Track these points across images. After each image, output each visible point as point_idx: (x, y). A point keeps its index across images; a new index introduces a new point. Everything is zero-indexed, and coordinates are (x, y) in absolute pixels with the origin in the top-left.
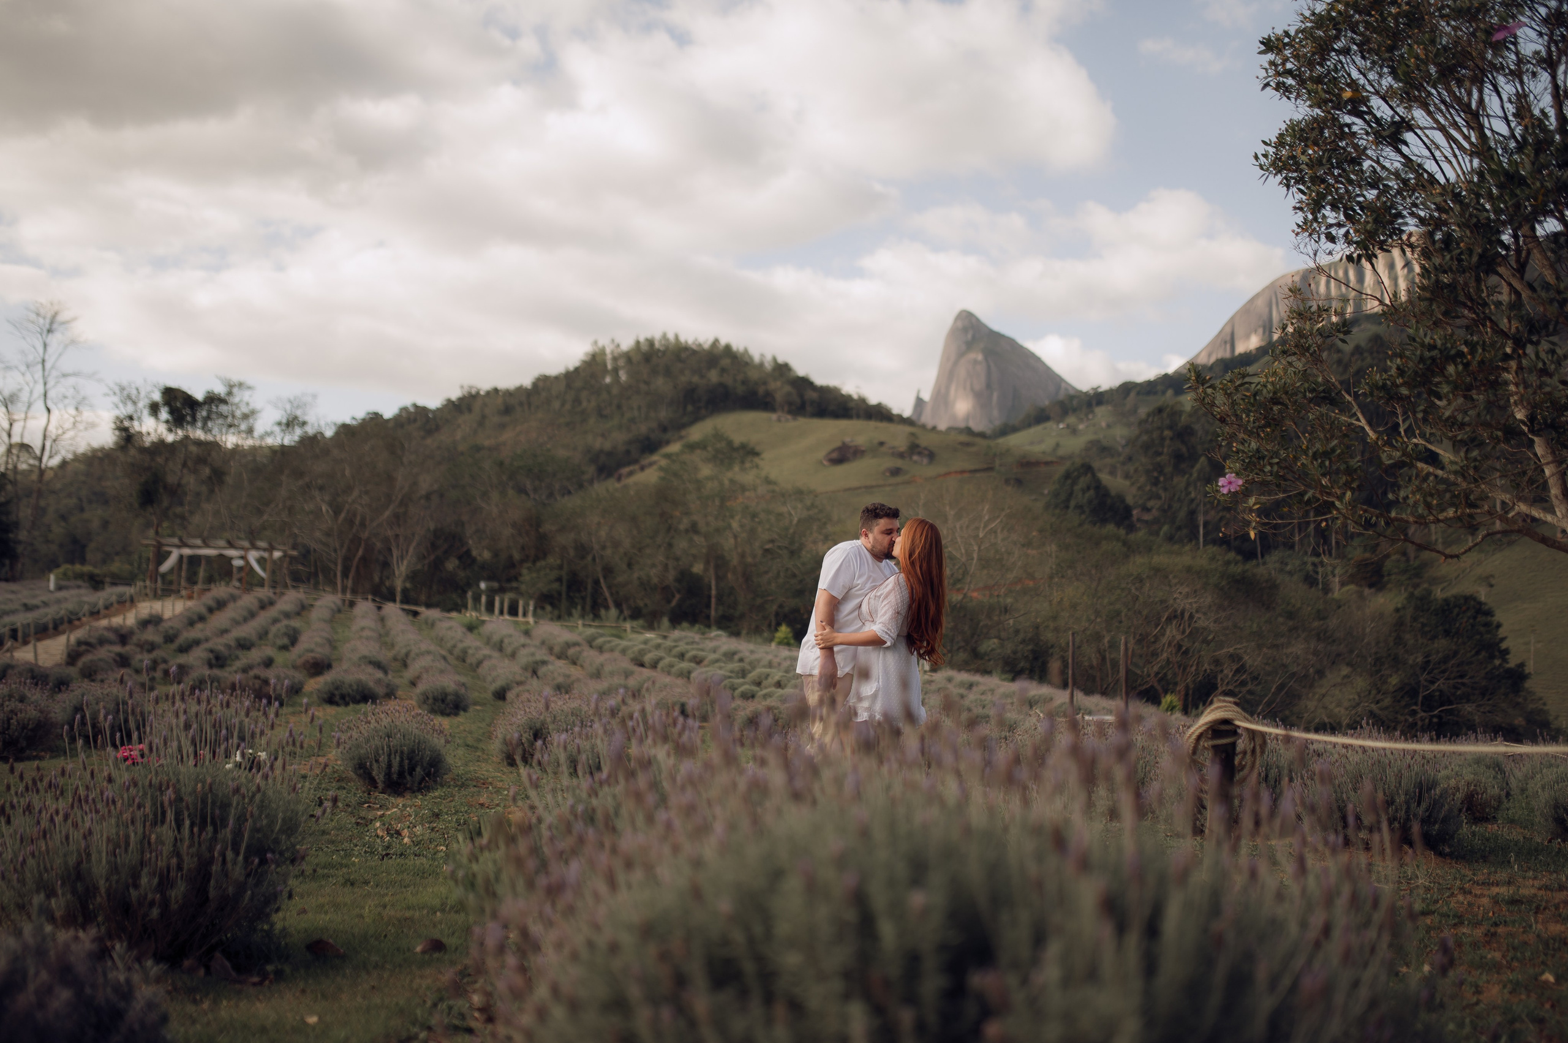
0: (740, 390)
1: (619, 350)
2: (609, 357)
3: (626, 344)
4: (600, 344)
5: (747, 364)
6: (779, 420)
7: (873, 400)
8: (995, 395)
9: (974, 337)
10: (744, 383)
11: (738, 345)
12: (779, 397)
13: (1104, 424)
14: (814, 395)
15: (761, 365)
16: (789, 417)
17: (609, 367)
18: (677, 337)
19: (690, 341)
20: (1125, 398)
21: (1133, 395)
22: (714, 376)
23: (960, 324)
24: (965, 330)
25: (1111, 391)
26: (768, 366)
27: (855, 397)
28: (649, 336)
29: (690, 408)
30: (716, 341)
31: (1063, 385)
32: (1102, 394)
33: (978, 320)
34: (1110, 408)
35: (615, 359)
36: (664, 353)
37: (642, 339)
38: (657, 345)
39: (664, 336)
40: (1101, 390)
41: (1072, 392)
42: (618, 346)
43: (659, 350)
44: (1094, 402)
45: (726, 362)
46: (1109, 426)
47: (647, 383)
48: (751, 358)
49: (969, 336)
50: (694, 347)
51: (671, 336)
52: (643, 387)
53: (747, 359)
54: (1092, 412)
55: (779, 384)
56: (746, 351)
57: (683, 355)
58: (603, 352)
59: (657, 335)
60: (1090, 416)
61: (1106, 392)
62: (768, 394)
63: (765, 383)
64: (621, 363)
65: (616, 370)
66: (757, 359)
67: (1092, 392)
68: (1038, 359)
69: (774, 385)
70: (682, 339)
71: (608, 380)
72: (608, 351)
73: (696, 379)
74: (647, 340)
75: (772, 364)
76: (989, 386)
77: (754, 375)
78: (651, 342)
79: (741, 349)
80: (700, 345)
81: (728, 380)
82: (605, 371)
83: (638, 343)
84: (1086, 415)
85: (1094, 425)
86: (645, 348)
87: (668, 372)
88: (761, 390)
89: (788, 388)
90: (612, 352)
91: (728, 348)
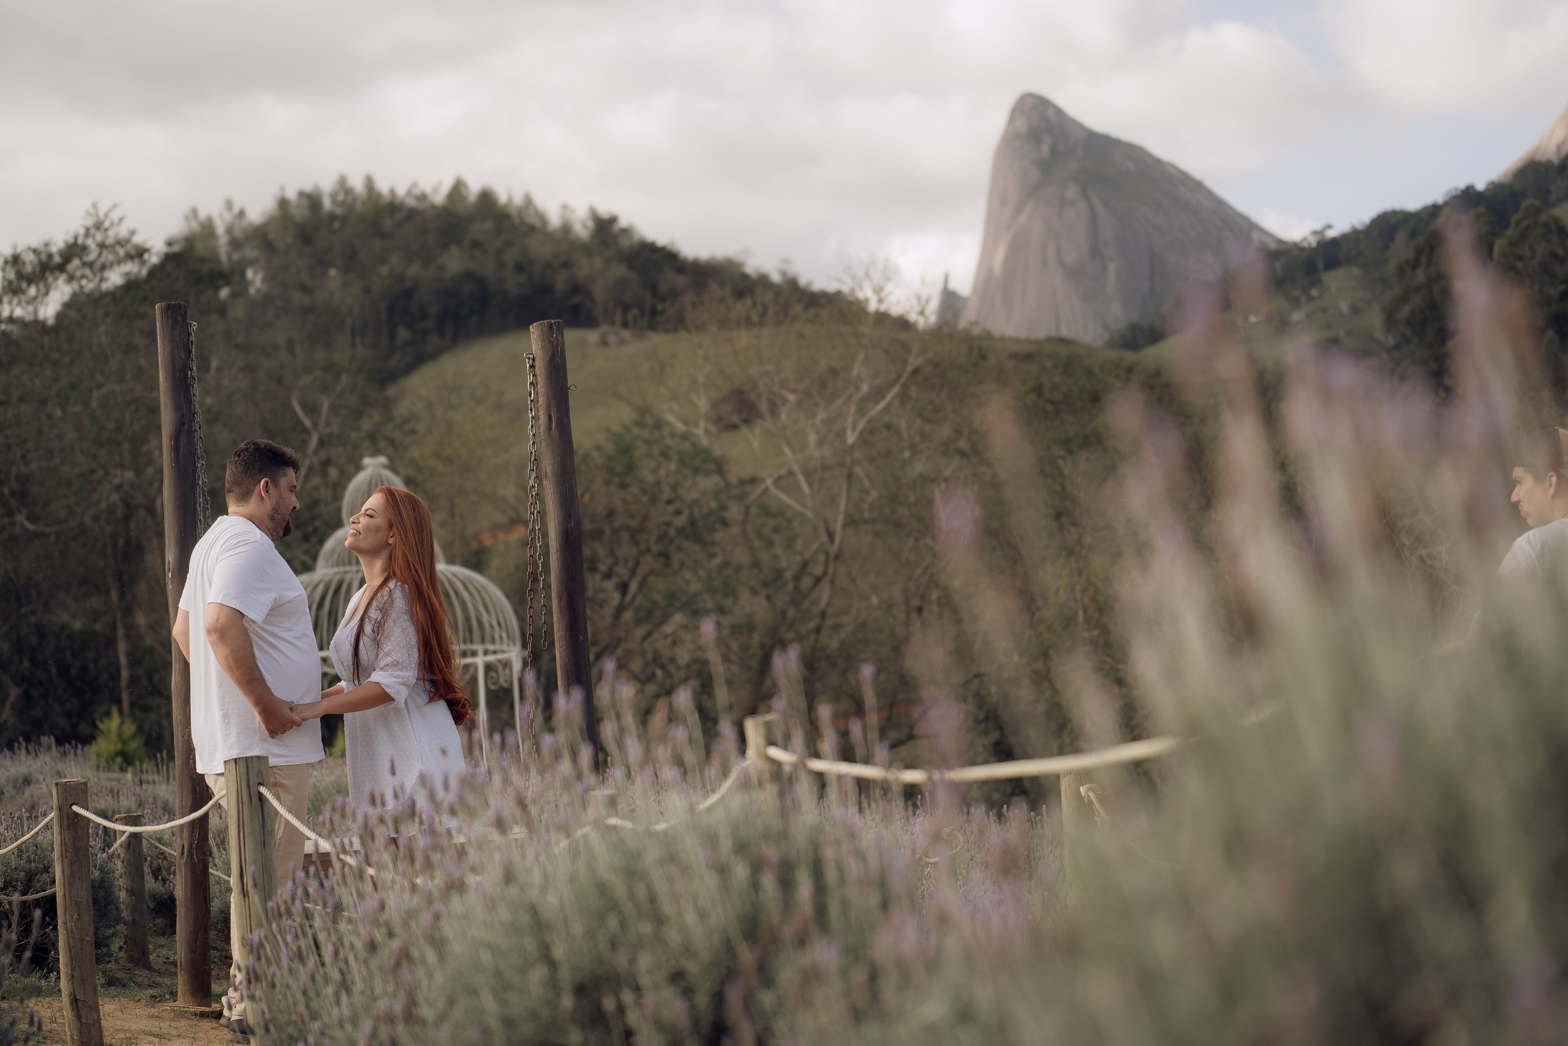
0: (513, 284)
1: (244, 224)
2: (223, 241)
4: (203, 214)
5: (532, 229)
6: (604, 343)
8: (1112, 269)
9: (1054, 150)
10: (519, 268)
12: (600, 292)
13: (1344, 307)
15: (566, 229)
16: (626, 334)
18: (369, 183)
19: (401, 191)
20: (1386, 247)
21: (1400, 237)
22: (454, 262)
23: (1022, 125)
24: (1034, 136)
25: (1353, 238)
26: (582, 230)
27: (776, 277)
28: (308, 187)
29: (403, 334)
30: (458, 188)
31: (1256, 236)
32: (1334, 243)
33: (1059, 112)
34: (1355, 270)
35: (235, 244)
36: (344, 220)
37: (291, 195)
38: (327, 204)
39: (342, 183)
40: (1331, 234)
41: (1272, 245)
42: (242, 214)
43: (332, 217)
44: (1321, 265)
45: (482, 228)
46: (1356, 310)
47: (305, 289)
48: (542, 218)
49: (1045, 149)
50: (411, 202)
51: (357, 183)
52: (297, 297)
53: (531, 219)
54: (1317, 282)
55: (598, 262)
56: (528, 201)
57: (388, 224)
58: (208, 228)
59: (326, 184)
60: (1315, 292)
61: (1344, 238)
62: (576, 288)
63: (567, 265)
64: (250, 250)
65: (239, 269)
66: (554, 219)
67: (1313, 241)
68: (1198, 186)
69: (584, 268)
72: (220, 229)
73: (414, 270)
74: (302, 194)
75: (590, 224)
76: (1095, 252)
77: (540, 250)
78: (312, 200)
79: (518, 200)
80: (423, 197)
81: (487, 268)
82: (216, 273)
83: (283, 203)
84: (1306, 291)
85: (1324, 310)
86: (300, 213)
87: (350, 260)
88: (560, 282)
89: (619, 270)
90: (229, 230)
91: (487, 197)
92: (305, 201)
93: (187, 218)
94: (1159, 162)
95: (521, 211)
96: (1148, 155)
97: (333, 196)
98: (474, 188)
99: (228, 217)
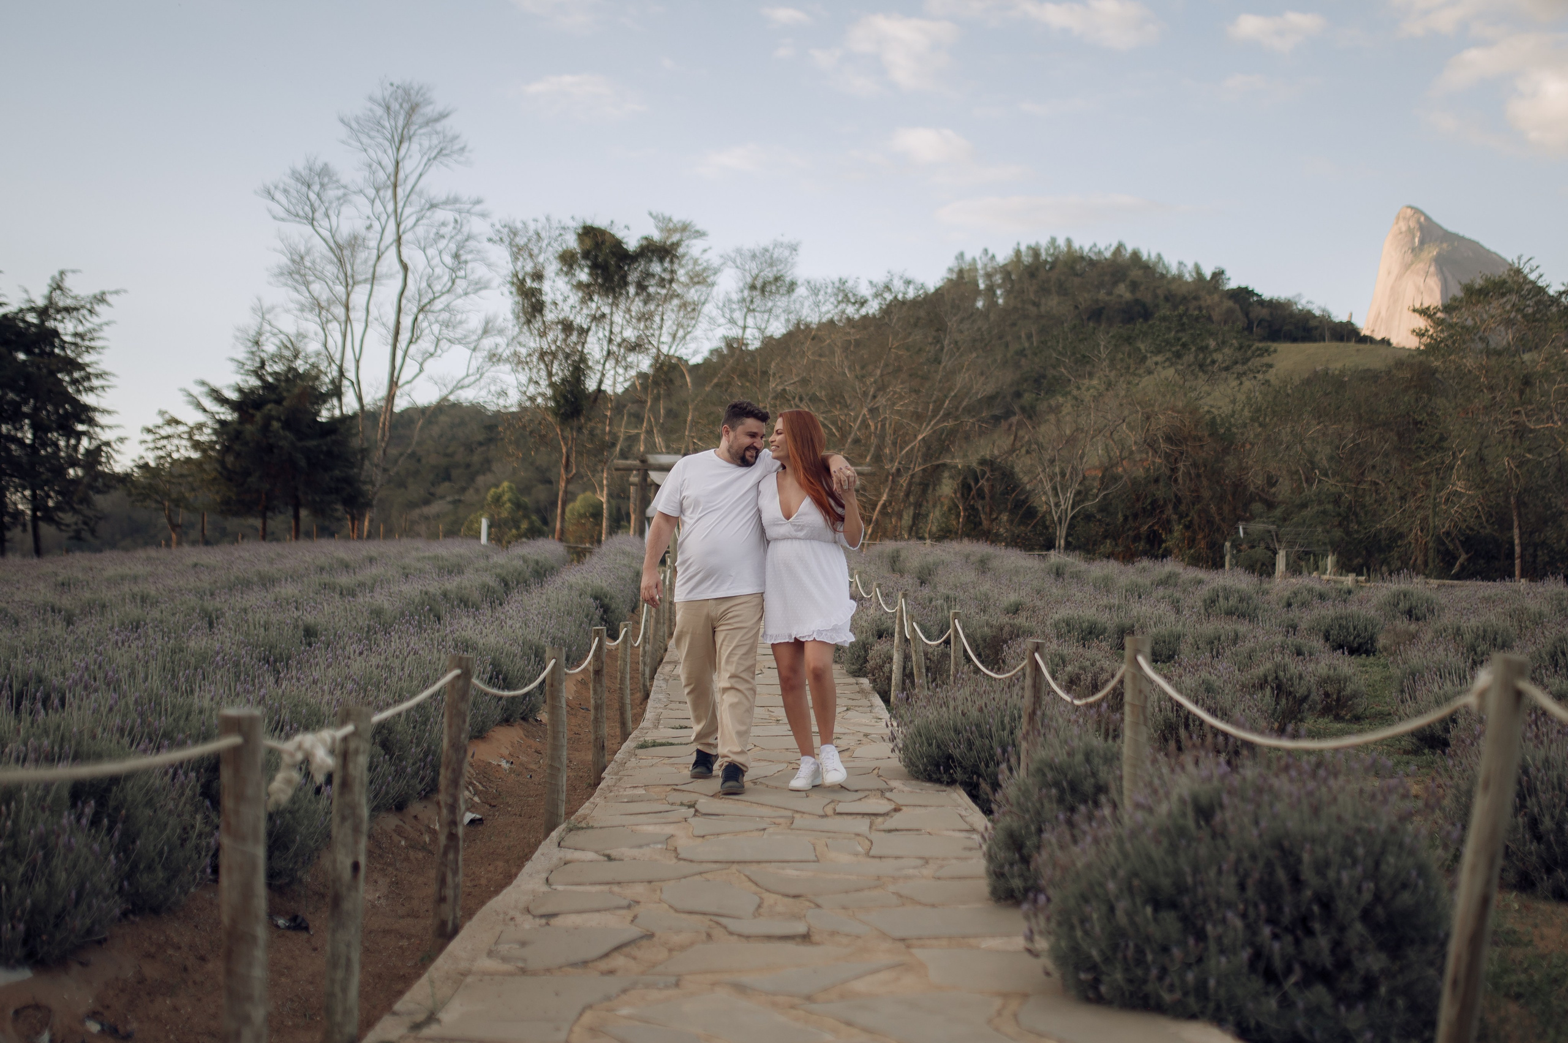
1: (994, 264)
2: (981, 273)
3: (1003, 255)
4: (968, 256)
7: (1340, 316)
11: (1148, 252)
14: (1264, 312)
15: (1180, 277)
17: (982, 286)
18: (1069, 242)
19: (1086, 248)
22: (1124, 292)
26: (1191, 279)
27: (1317, 313)
28: (1033, 244)
30: (1120, 247)
35: (989, 276)
36: (1055, 264)
37: (1023, 248)
38: (1043, 254)
39: (1053, 242)
42: (993, 257)
43: (1045, 262)
45: (1136, 274)
47: (1036, 305)
50: (1092, 256)
51: (1061, 242)
52: (1033, 310)
53: (1161, 270)
55: (1214, 299)
56: (1159, 259)
57: (1080, 267)
58: (972, 267)
62: (1203, 311)
63: (1195, 298)
64: (998, 279)
65: (991, 290)
66: (1174, 269)
69: (1205, 301)
70: (1076, 245)
71: (980, 304)
72: (979, 266)
73: (1102, 296)
74: (1029, 248)
78: (1035, 252)
79: (1153, 257)
80: (1100, 253)
81: (1143, 296)
82: (977, 292)
83: (1018, 253)
86: (1027, 259)
87: (1062, 290)
89: (1229, 304)
90: (985, 266)
91: (1136, 255)
92: (1031, 252)
93: (957, 258)
94: (1488, 251)
95: (1156, 264)
96: (1482, 247)
97: (1047, 250)
98: (1129, 248)
99: (985, 259)
